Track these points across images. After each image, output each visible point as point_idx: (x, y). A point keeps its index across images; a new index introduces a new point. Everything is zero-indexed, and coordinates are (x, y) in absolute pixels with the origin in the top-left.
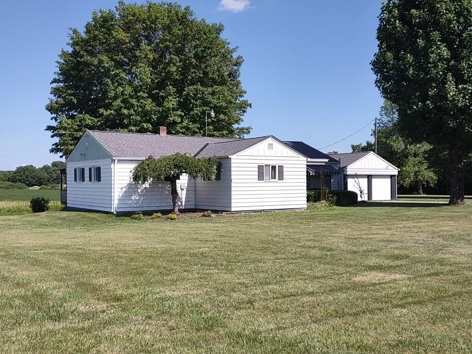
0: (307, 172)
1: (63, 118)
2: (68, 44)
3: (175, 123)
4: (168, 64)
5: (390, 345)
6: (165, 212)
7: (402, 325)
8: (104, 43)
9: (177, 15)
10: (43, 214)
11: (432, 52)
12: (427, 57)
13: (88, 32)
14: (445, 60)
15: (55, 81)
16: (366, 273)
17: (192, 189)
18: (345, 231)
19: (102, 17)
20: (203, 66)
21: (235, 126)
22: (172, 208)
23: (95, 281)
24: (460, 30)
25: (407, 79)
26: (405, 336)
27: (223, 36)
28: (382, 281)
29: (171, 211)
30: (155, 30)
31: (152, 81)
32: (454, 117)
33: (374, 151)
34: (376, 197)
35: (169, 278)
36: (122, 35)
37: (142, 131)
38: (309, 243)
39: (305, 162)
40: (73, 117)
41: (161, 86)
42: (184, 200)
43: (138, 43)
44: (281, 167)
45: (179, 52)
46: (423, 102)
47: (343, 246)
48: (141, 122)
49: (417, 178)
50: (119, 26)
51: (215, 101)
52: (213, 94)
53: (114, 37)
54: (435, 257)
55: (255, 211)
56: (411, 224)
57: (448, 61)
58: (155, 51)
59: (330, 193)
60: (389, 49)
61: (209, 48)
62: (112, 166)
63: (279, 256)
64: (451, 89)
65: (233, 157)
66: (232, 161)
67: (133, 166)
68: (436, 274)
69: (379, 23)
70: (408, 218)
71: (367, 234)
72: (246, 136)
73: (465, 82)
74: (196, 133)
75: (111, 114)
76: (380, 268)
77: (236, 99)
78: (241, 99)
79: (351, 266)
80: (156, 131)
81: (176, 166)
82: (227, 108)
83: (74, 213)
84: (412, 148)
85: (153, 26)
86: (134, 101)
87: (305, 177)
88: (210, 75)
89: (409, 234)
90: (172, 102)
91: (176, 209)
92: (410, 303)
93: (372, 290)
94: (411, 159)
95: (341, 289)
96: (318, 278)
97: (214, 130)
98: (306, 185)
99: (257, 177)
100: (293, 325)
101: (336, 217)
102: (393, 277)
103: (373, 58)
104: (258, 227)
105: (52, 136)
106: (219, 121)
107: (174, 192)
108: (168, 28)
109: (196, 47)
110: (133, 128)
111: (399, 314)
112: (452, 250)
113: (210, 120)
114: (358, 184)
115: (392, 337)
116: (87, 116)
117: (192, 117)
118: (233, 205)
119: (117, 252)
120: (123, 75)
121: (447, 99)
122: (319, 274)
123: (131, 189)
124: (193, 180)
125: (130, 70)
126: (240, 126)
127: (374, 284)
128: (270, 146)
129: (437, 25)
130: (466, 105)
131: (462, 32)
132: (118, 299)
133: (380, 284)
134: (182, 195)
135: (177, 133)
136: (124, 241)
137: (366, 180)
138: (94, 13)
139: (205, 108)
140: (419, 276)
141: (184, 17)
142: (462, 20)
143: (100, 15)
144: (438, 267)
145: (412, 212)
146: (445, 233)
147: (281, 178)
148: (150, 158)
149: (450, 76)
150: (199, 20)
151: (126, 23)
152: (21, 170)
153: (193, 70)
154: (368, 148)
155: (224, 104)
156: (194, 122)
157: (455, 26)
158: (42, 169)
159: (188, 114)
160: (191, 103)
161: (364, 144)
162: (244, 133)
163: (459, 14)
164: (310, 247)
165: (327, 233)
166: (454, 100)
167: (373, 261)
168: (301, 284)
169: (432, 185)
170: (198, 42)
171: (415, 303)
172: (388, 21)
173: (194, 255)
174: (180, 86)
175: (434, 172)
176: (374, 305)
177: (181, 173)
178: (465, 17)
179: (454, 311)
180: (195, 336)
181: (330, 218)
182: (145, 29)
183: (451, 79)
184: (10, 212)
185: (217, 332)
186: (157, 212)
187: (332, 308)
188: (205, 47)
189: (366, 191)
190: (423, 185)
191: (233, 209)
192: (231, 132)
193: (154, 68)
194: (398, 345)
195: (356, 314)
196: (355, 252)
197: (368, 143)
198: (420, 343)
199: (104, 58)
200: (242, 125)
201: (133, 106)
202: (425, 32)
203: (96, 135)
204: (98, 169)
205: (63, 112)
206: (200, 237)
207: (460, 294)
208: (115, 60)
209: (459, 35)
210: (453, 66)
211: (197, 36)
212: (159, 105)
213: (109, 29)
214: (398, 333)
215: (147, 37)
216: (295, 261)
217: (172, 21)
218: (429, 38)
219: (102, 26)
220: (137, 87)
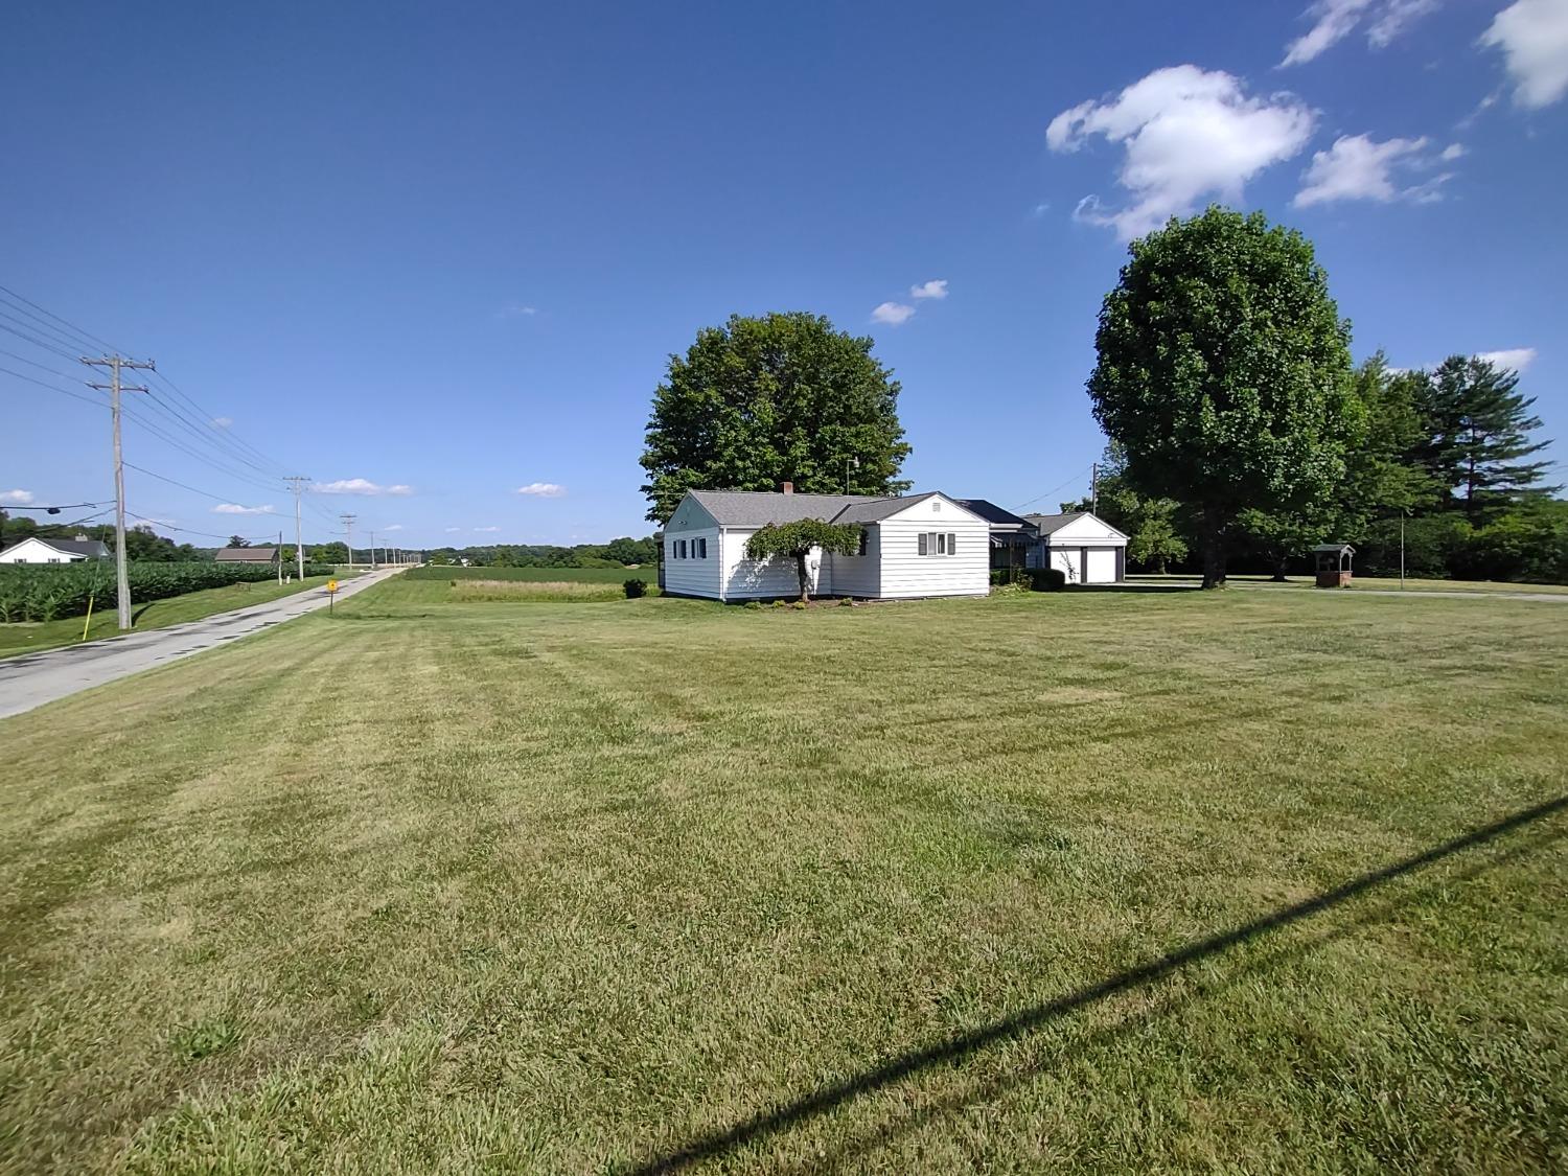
0: (992, 544)
1: (661, 474)
2: (666, 376)
3: (804, 477)
4: (796, 397)
5: (1075, 798)
6: (790, 599)
7: (1099, 768)
8: (712, 373)
9: (808, 329)
10: (636, 601)
11: (1179, 364)
12: (1172, 372)
13: (692, 358)
14: (1200, 374)
15: (650, 426)
16: (1058, 689)
17: (826, 566)
18: (1039, 628)
19: (710, 338)
20: (843, 398)
21: (890, 479)
22: (799, 594)
23: (677, 692)
24: (1225, 329)
25: (1140, 405)
26: (1101, 786)
27: (872, 354)
28: (1080, 701)
29: (799, 598)
30: (779, 351)
31: (775, 420)
32: (1213, 460)
33: (1091, 512)
34: (1092, 579)
35: (776, 690)
36: (736, 361)
37: (762, 488)
38: (982, 645)
39: (987, 529)
40: (673, 473)
41: (787, 427)
42: (816, 583)
43: (756, 369)
44: (952, 536)
45: (811, 379)
46: (1165, 438)
47: (1032, 649)
48: (759, 477)
49: (1157, 549)
50: (732, 349)
51: (860, 446)
52: (857, 435)
53: (724, 364)
54: (1168, 667)
55: (915, 599)
56: (1140, 617)
57: (1204, 376)
58: (779, 380)
59: (1023, 572)
60: (1114, 362)
61: (852, 372)
62: (720, 537)
63: (936, 662)
64: (1209, 418)
65: (883, 523)
66: (882, 528)
67: (747, 536)
68: (1166, 692)
69: (1099, 324)
70: (1136, 609)
71: (1071, 632)
72: (905, 493)
73: (1230, 407)
74: (835, 490)
75: (722, 467)
76: (1081, 682)
77: (891, 441)
78: (898, 442)
79: (1038, 678)
80: (780, 489)
81: (804, 537)
82: (877, 454)
83: (673, 600)
84: (1150, 505)
85: (776, 346)
86: (750, 449)
87: (987, 550)
88: (854, 410)
89: (1134, 632)
90: (801, 449)
91: (805, 595)
92: (1116, 736)
93: (1063, 715)
94: (1149, 522)
95: (1017, 712)
96: (987, 695)
97: (859, 486)
98: (988, 560)
99: (917, 550)
100: (936, 763)
101: (1030, 607)
102: (1098, 695)
103: (1090, 377)
104: (915, 620)
105: (648, 499)
106: (865, 473)
107: (802, 572)
108: (796, 347)
109: (834, 371)
110: (750, 485)
111: (1097, 752)
112: (1196, 656)
113: (853, 472)
114: (1067, 559)
115: (1081, 786)
116: (691, 472)
117: (829, 468)
118: (882, 590)
119: (717, 653)
120: (736, 414)
121: (1201, 433)
122: (989, 690)
123: (744, 568)
124: (828, 556)
125: (746, 407)
126: (897, 480)
127: (1068, 706)
128: (937, 507)
129: (1187, 323)
130: (1231, 441)
131: (1229, 331)
132: (703, 718)
133: (1076, 705)
134: (814, 575)
135: (808, 491)
136: (728, 639)
137: (1078, 554)
138: (699, 333)
139: (845, 456)
140: (1137, 695)
141: (818, 331)
142: (1228, 313)
143: (706, 334)
144: (1169, 682)
145: (1143, 600)
146: (1189, 631)
147: (952, 552)
148: (770, 525)
149: (1207, 400)
150: (839, 334)
151: (741, 344)
152: (616, 544)
153: (830, 404)
154: (1085, 507)
155: (873, 449)
156: (832, 475)
157: (1216, 323)
158: (641, 542)
159: (823, 464)
160: (826, 449)
161: (1079, 502)
162: (901, 488)
163: (1223, 305)
164: (983, 650)
165: (1013, 630)
166: (1212, 434)
167: (1071, 672)
168: (959, 703)
169: (1179, 561)
170: (837, 365)
171: (1124, 735)
172: (1113, 322)
173: (819, 659)
174: (811, 426)
175: (1184, 541)
176: (1062, 737)
177: (812, 545)
178: (1233, 310)
179: (1184, 749)
180: (792, 773)
181: (1021, 608)
182: (765, 351)
183: (1208, 403)
184: (601, 598)
185: (824, 770)
186: (779, 598)
187: (998, 740)
188: (847, 371)
189: (1078, 569)
190: (1166, 561)
191: (883, 596)
192: (884, 488)
193: (778, 402)
194: (1087, 798)
195: (1033, 750)
196: (1049, 658)
197: (1084, 500)
198: (1122, 798)
199: (713, 392)
200: (899, 478)
201: (749, 455)
202: (1170, 335)
203: (700, 496)
204: (703, 542)
205: (661, 466)
206: (831, 635)
207: (1196, 724)
208: (726, 395)
209: (1222, 337)
210: (1212, 383)
211: (836, 356)
212: (784, 453)
213: (719, 355)
214: (1092, 780)
215: (768, 362)
216: (958, 670)
217: (802, 338)
218: (1175, 344)
219: (709, 351)
220: (755, 430)
